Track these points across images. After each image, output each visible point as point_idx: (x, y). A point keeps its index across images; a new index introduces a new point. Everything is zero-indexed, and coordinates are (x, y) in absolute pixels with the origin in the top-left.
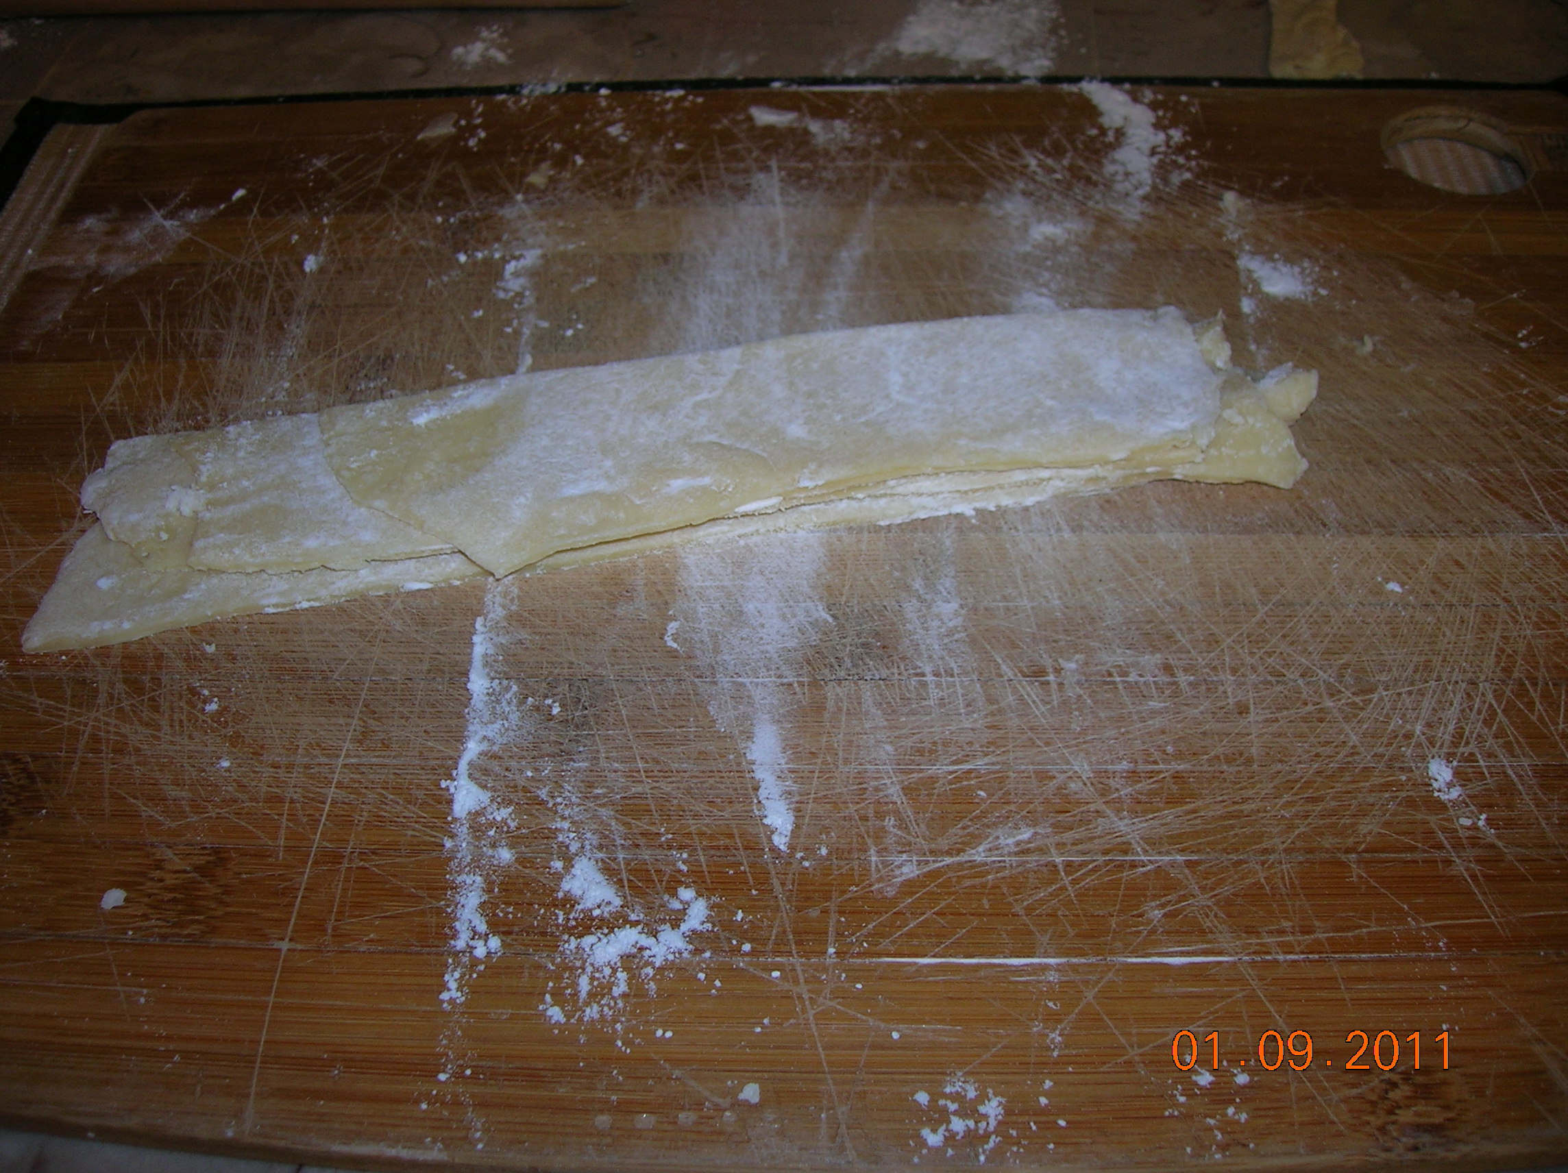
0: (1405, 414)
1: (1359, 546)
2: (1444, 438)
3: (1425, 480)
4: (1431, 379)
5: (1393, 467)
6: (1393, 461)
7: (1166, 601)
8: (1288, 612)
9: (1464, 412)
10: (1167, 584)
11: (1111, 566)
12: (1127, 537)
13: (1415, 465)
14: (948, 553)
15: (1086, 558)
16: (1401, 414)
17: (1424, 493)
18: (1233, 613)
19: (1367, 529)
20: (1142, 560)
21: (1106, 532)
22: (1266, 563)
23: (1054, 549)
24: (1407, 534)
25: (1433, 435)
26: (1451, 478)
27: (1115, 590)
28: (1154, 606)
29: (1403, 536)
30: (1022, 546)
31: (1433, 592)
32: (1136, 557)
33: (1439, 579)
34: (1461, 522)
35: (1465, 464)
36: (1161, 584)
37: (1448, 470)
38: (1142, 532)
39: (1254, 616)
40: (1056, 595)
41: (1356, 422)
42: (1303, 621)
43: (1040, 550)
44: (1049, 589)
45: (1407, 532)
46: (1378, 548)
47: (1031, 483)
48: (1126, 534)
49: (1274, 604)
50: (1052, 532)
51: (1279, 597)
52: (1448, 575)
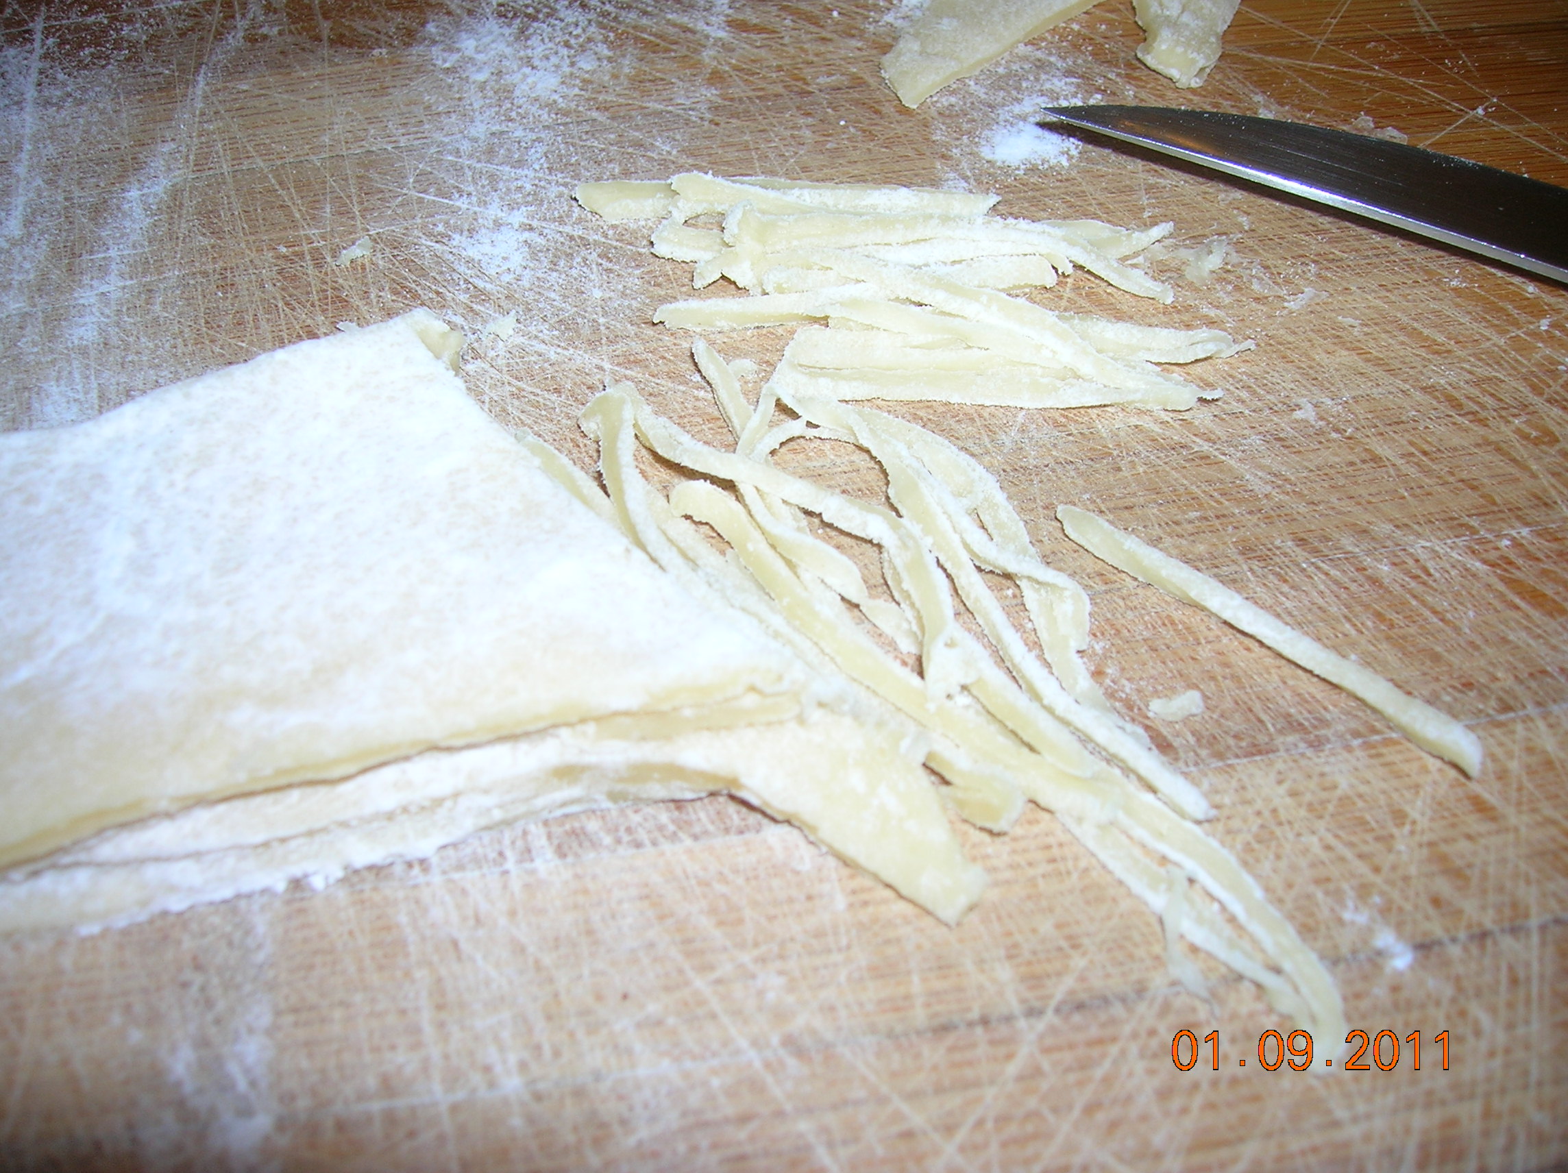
0: (1307, 413)
1: (1250, 794)
2: (1399, 462)
3: (1375, 581)
4: (1350, 321)
5: (1300, 554)
6: (1301, 542)
7: (790, 1042)
8: (1094, 1032)
9: (1428, 390)
10: (791, 987)
11: (651, 945)
12: (689, 852)
13: (1347, 542)
14: (260, 957)
15: (590, 932)
16: (1298, 415)
17: (1379, 616)
18: (958, 1057)
19: (1262, 739)
20: (728, 918)
21: (638, 845)
22: (1032, 882)
23: (512, 913)
24: (1356, 743)
25: (1376, 459)
26: (1430, 565)
27: (659, 1023)
28: (757, 1064)
29: (1349, 749)
30: (436, 913)
31: (1436, 902)
32: (713, 911)
33: (1443, 858)
34: (1469, 685)
35: (1456, 526)
36: (772, 983)
37: (1418, 547)
38: (727, 831)
39: (1009, 1057)
40: (513, 1059)
41: (1206, 447)
42: (1134, 1049)
43: (478, 921)
44: (497, 1039)
45: (1356, 734)
46: (1293, 794)
47: (413, 809)
48: (688, 842)
49: (1057, 1010)
50: (510, 865)
51: (1069, 982)
52: (1463, 845)
